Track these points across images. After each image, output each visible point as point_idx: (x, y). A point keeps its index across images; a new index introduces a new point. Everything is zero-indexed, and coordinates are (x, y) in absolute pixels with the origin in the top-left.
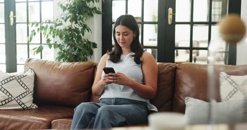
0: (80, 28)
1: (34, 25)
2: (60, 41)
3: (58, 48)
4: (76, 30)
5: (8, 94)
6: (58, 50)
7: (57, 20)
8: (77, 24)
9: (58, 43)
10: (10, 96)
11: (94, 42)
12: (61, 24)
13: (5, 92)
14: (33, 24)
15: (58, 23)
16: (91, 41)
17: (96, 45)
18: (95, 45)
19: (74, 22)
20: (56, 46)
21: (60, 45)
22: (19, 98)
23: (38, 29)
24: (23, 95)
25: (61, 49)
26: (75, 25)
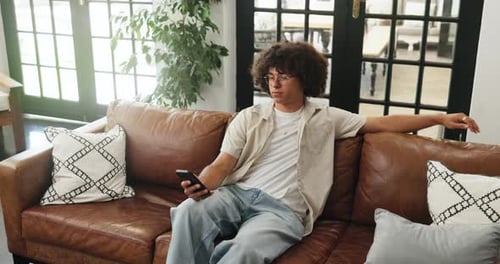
0: (199, 24)
1: (120, 21)
2: (165, 49)
3: (162, 61)
4: (192, 28)
5: (84, 177)
6: (163, 64)
7: (159, 9)
8: (194, 18)
9: (162, 53)
10: (88, 181)
11: (222, 45)
12: (165, 18)
13: (80, 173)
14: (118, 18)
15: (161, 15)
16: (218, 44)
17: (227, 50)
18: (224, 52)
19: (188, 13)
20: (160, 57)
21: (165, 54)
22: (102, 182)
23: (127, 28)
24: (110, 176)
25: (167, 62)
26: (190, 19)
